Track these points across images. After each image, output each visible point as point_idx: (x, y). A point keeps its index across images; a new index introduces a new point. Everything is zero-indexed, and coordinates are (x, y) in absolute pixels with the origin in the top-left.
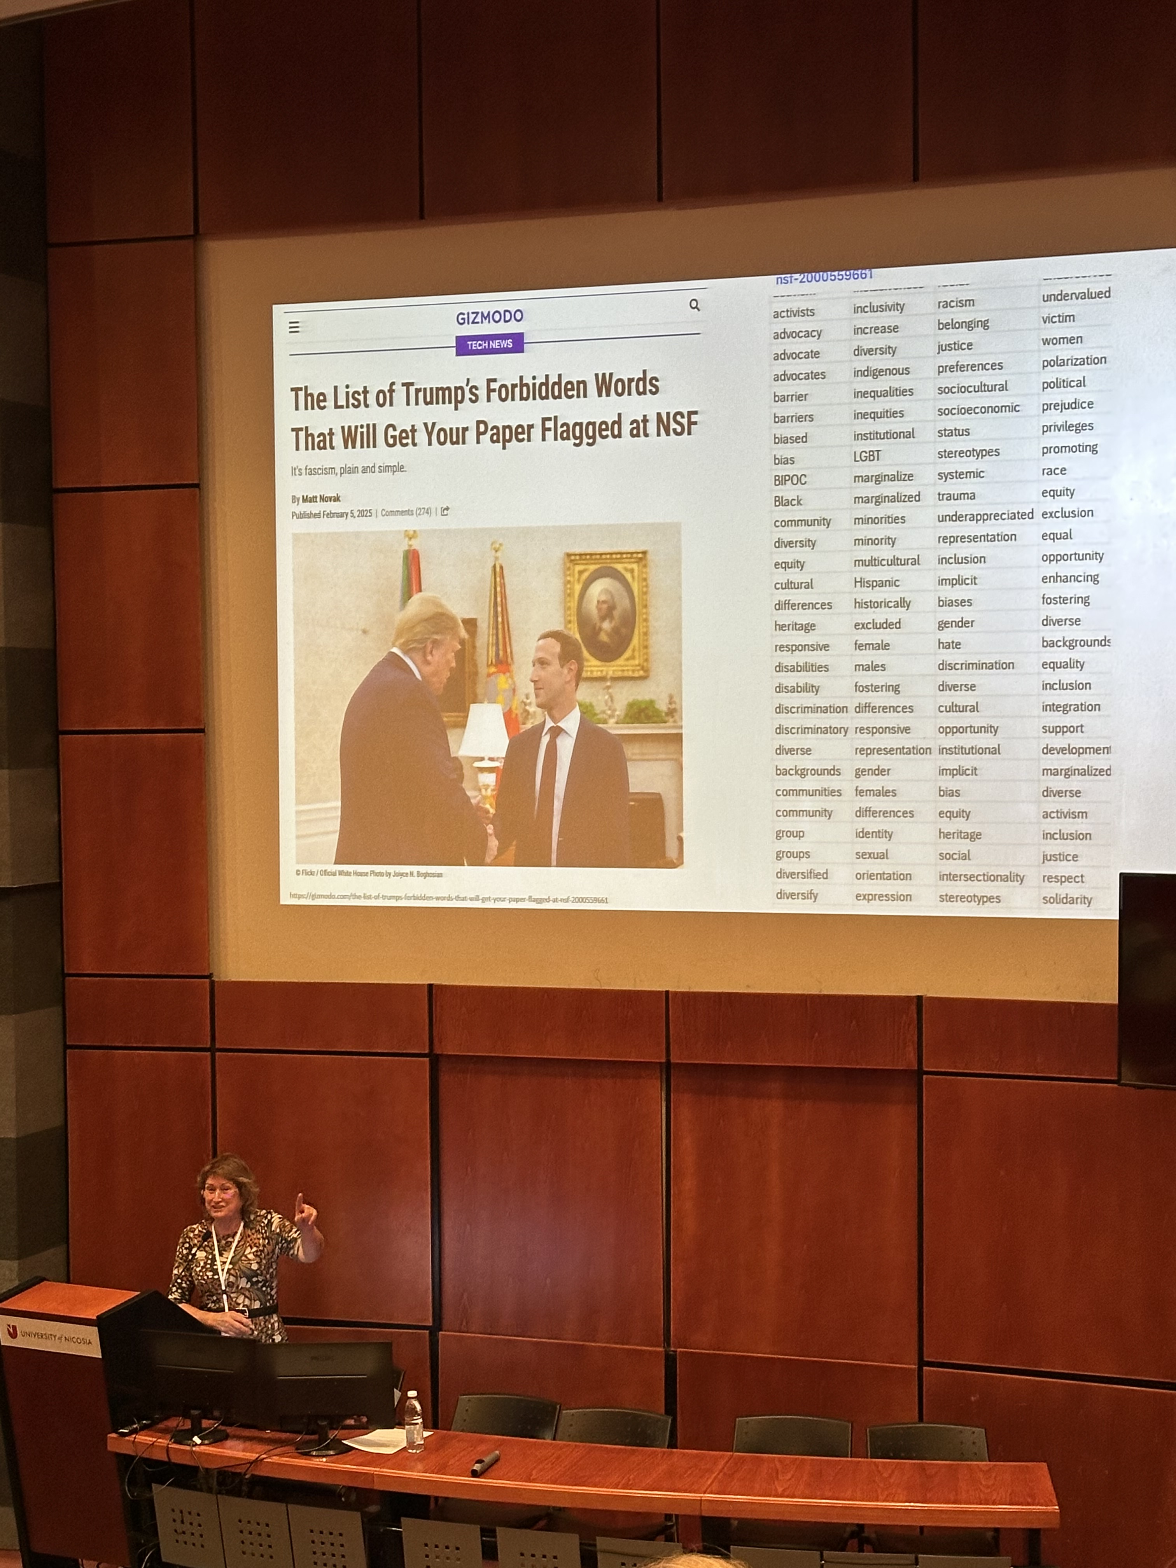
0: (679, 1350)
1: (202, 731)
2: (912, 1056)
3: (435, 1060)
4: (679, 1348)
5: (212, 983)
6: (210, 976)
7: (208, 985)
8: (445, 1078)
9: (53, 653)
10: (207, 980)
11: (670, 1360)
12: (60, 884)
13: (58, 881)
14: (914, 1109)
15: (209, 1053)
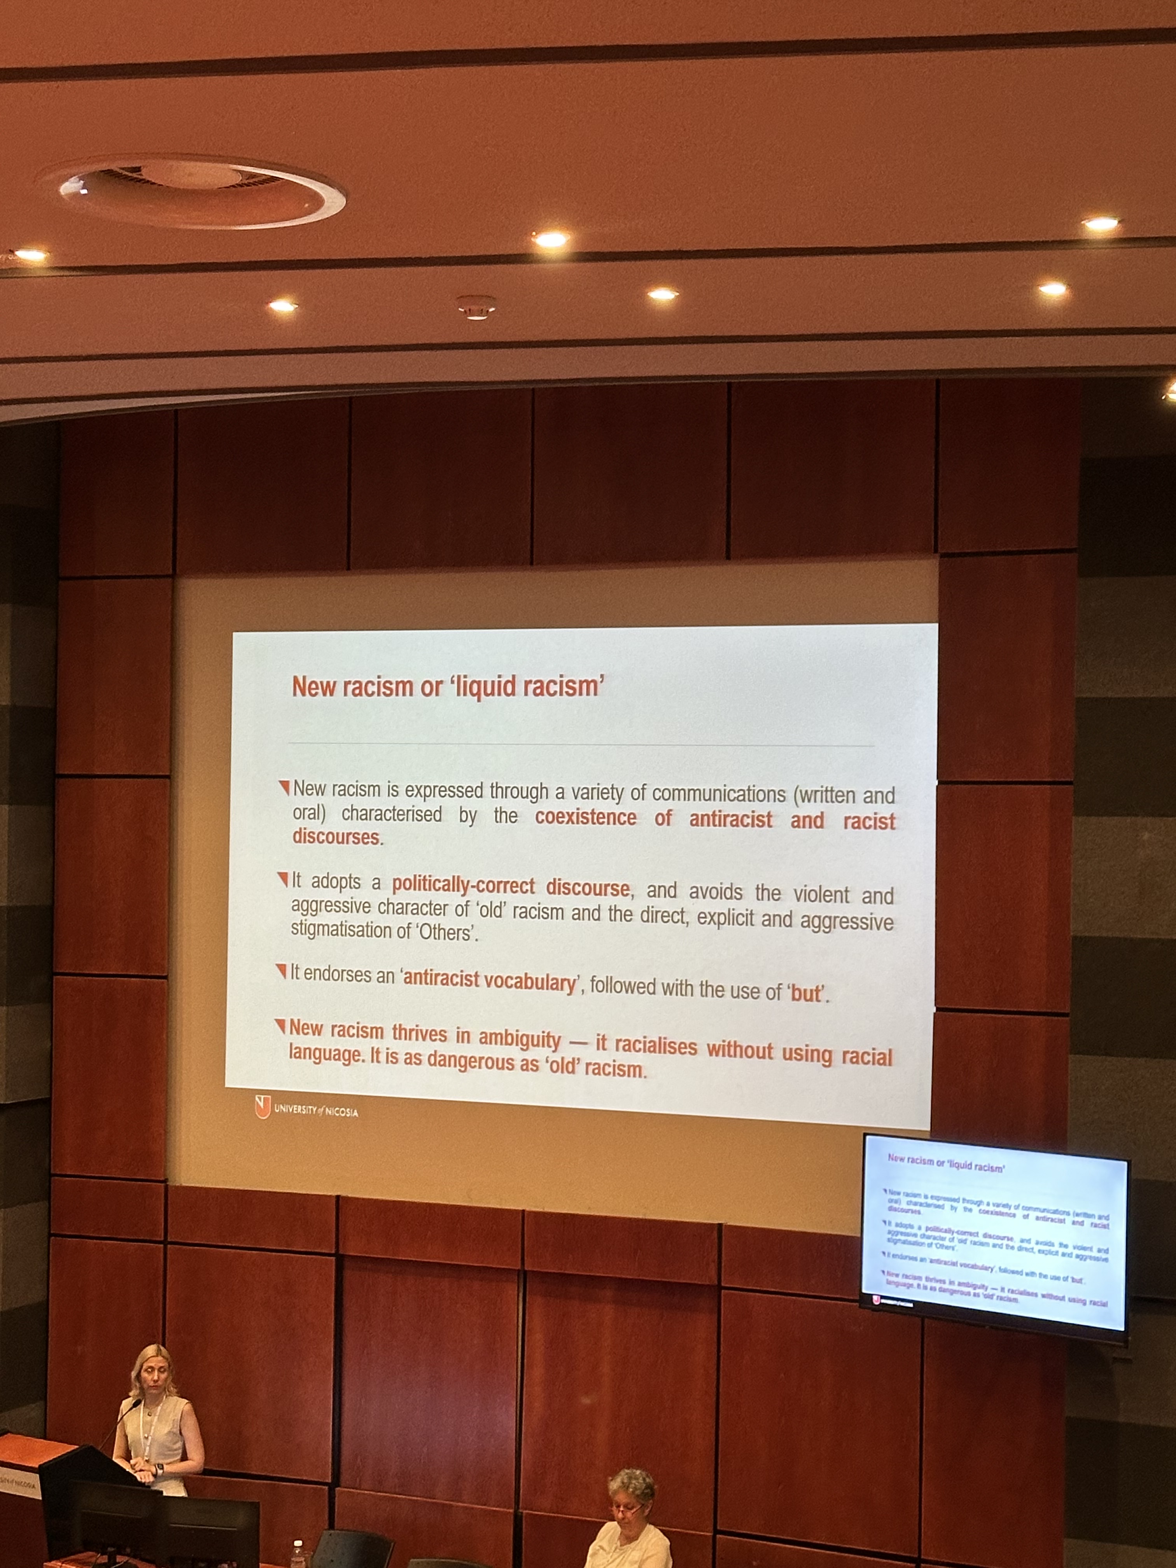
0: (524, 1512)
1: (166, 977)
2: (713, 1272)
3: (341, 1260)
4: (526, 1509)
5: (166, 1187)
6: (165, 1181)
7: (162, 1190)
8: (347, 1274)
9: (51, 908)
10: (163, 1185)
11: (518, 1519)
12: (50, 1099)
13: (48, 1096)
14: (716, 1316)
15: (162, 1245)
